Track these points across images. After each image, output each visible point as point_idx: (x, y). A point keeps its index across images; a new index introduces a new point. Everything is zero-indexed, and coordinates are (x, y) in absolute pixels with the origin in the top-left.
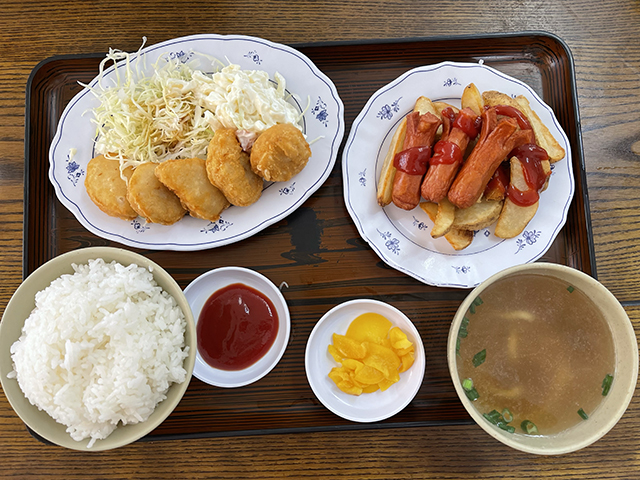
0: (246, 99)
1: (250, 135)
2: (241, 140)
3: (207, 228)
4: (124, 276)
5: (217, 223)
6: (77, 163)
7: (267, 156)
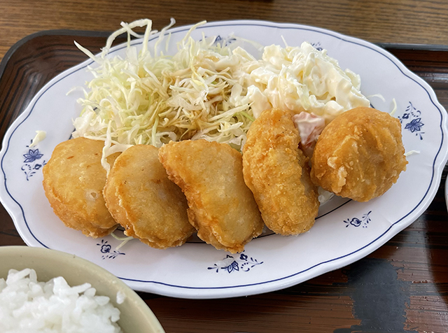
0: (315, 73)
1: (318, 120)
2: (301, 128)
3: (220, 264)
4: (66, 302)
5: (237, 259)
6: (41, 152)
7: (349, 144)
